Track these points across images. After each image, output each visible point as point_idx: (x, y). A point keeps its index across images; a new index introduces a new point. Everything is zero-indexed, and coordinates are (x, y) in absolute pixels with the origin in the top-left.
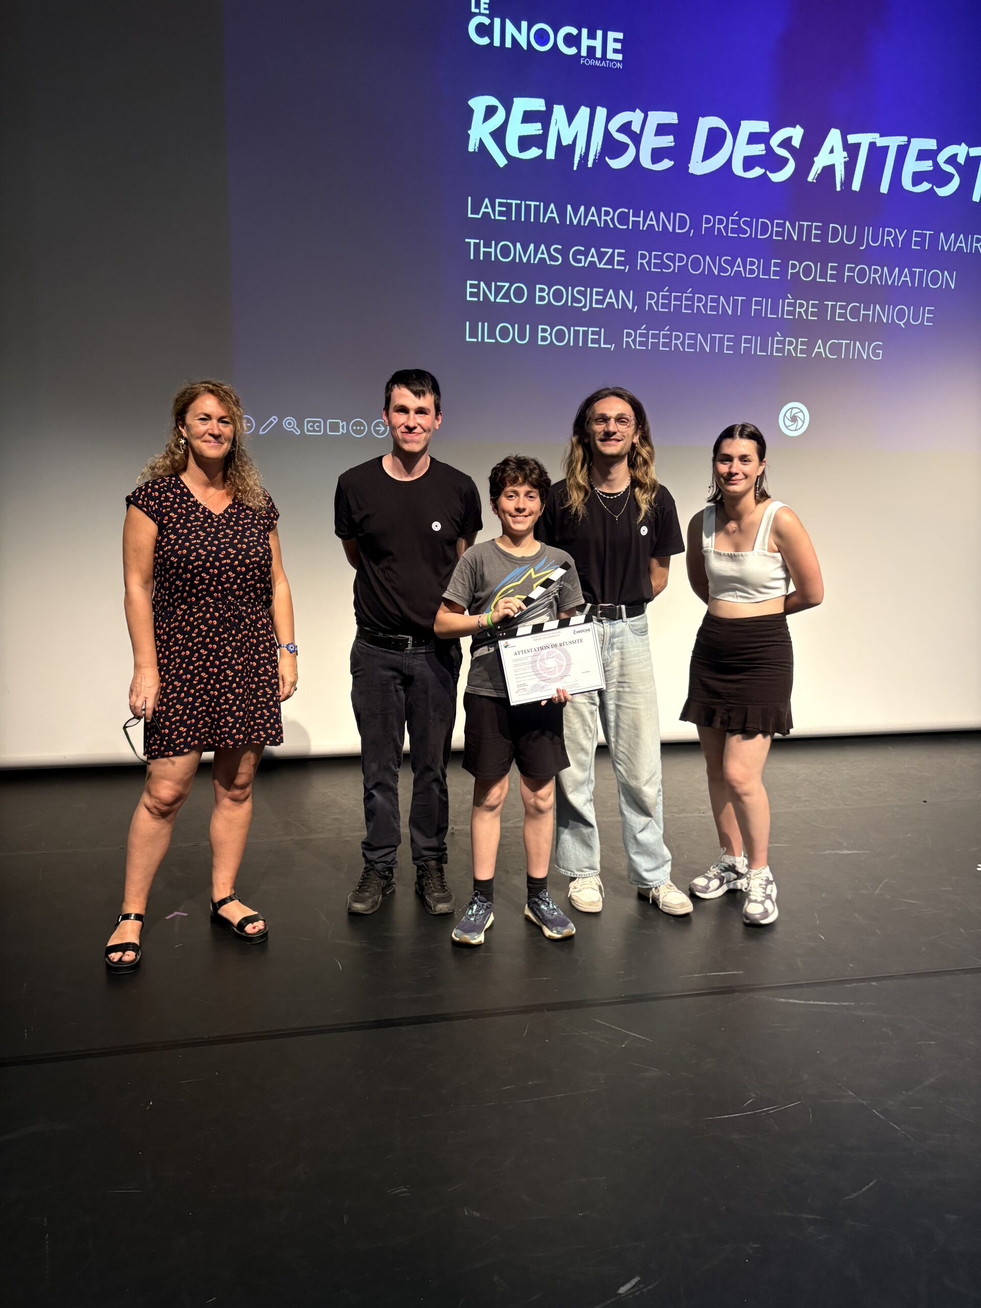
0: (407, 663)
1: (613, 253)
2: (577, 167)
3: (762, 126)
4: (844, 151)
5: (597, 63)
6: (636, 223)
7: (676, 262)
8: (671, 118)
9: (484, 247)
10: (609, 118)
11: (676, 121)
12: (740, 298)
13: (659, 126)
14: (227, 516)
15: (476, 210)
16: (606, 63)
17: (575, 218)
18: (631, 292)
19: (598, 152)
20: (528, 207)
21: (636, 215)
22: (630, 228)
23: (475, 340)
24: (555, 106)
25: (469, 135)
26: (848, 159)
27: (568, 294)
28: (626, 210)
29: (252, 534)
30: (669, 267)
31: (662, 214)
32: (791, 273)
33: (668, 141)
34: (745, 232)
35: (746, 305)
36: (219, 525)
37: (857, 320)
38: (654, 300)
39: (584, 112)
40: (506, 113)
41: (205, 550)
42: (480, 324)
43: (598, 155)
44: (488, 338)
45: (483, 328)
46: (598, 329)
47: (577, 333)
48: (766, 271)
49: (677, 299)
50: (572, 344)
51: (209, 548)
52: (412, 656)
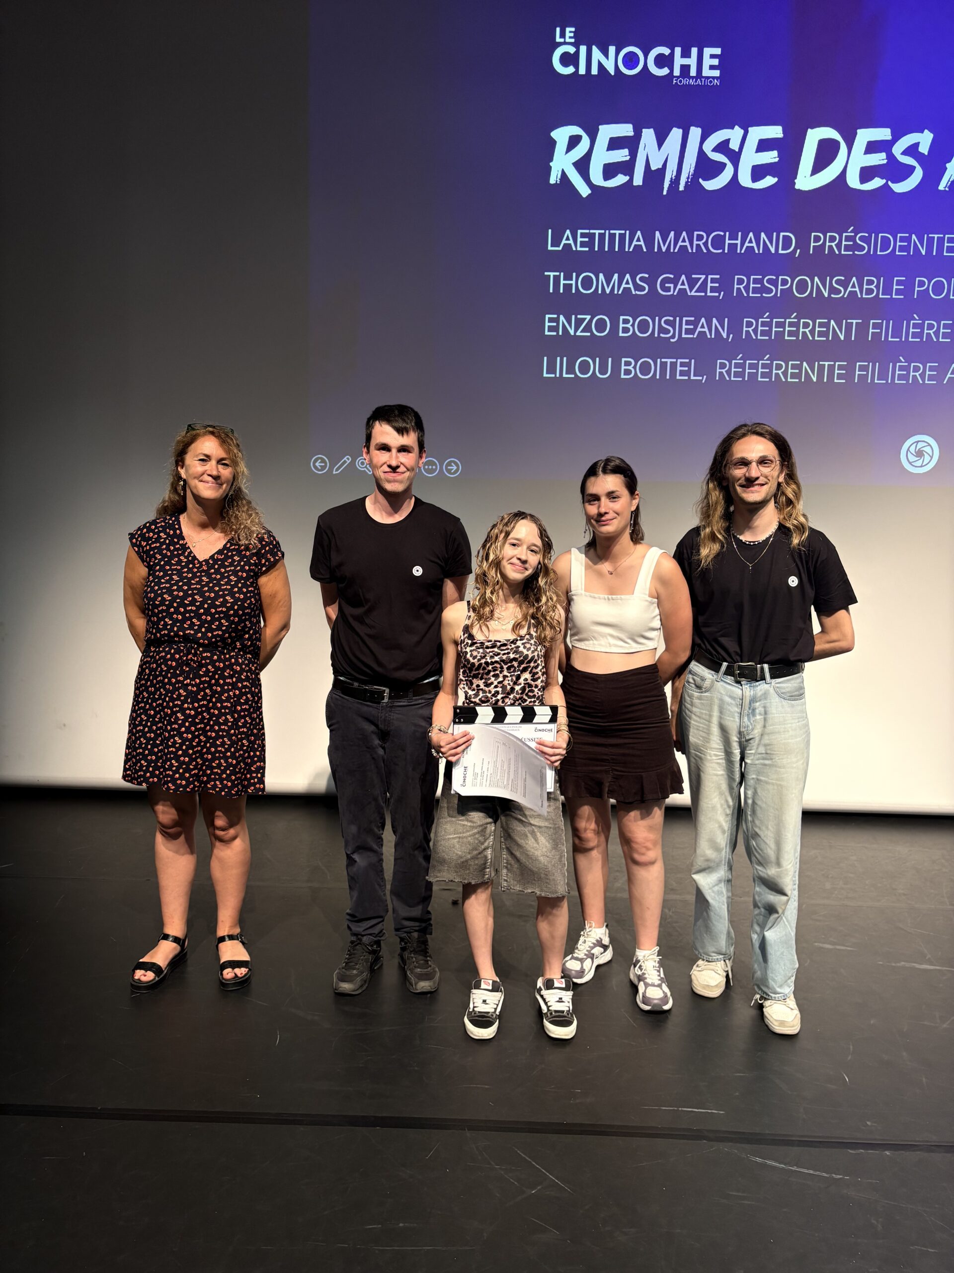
1: (706, 279)
2: (668, 191)
3: (884, 134)
5: (692, 82)
6: (733, 247)
7: (779, 286)
8: (775, 132)
9: (564, 280)
10: (704, 138)
11: (781, 135)
12: (854, 321)
13: (762, 141)
15: (556, 243)
16: (702, 83)
17: (664, 245)
18: (725, 319)
19: (691, 174)
20: (612, 237)
21: (733, 237)
22: (726, 251)
23: (554, 376)
24: (644, 130)
25: (551, 167)
27: (654, 325)
28: (722, 233)
30: (770, 291)
31: (763, 235)
32: (918, 291)
33: (771, 157)
35: (862, 329)
38: (753, 328)
39: (676, 134)
40: (591, 142)
42: (558, 359)
43: (691, 177)
44: (567, 374)
45: (562, 363)
47: (664, 365)
48: (888, 290)
50: (658, 377)
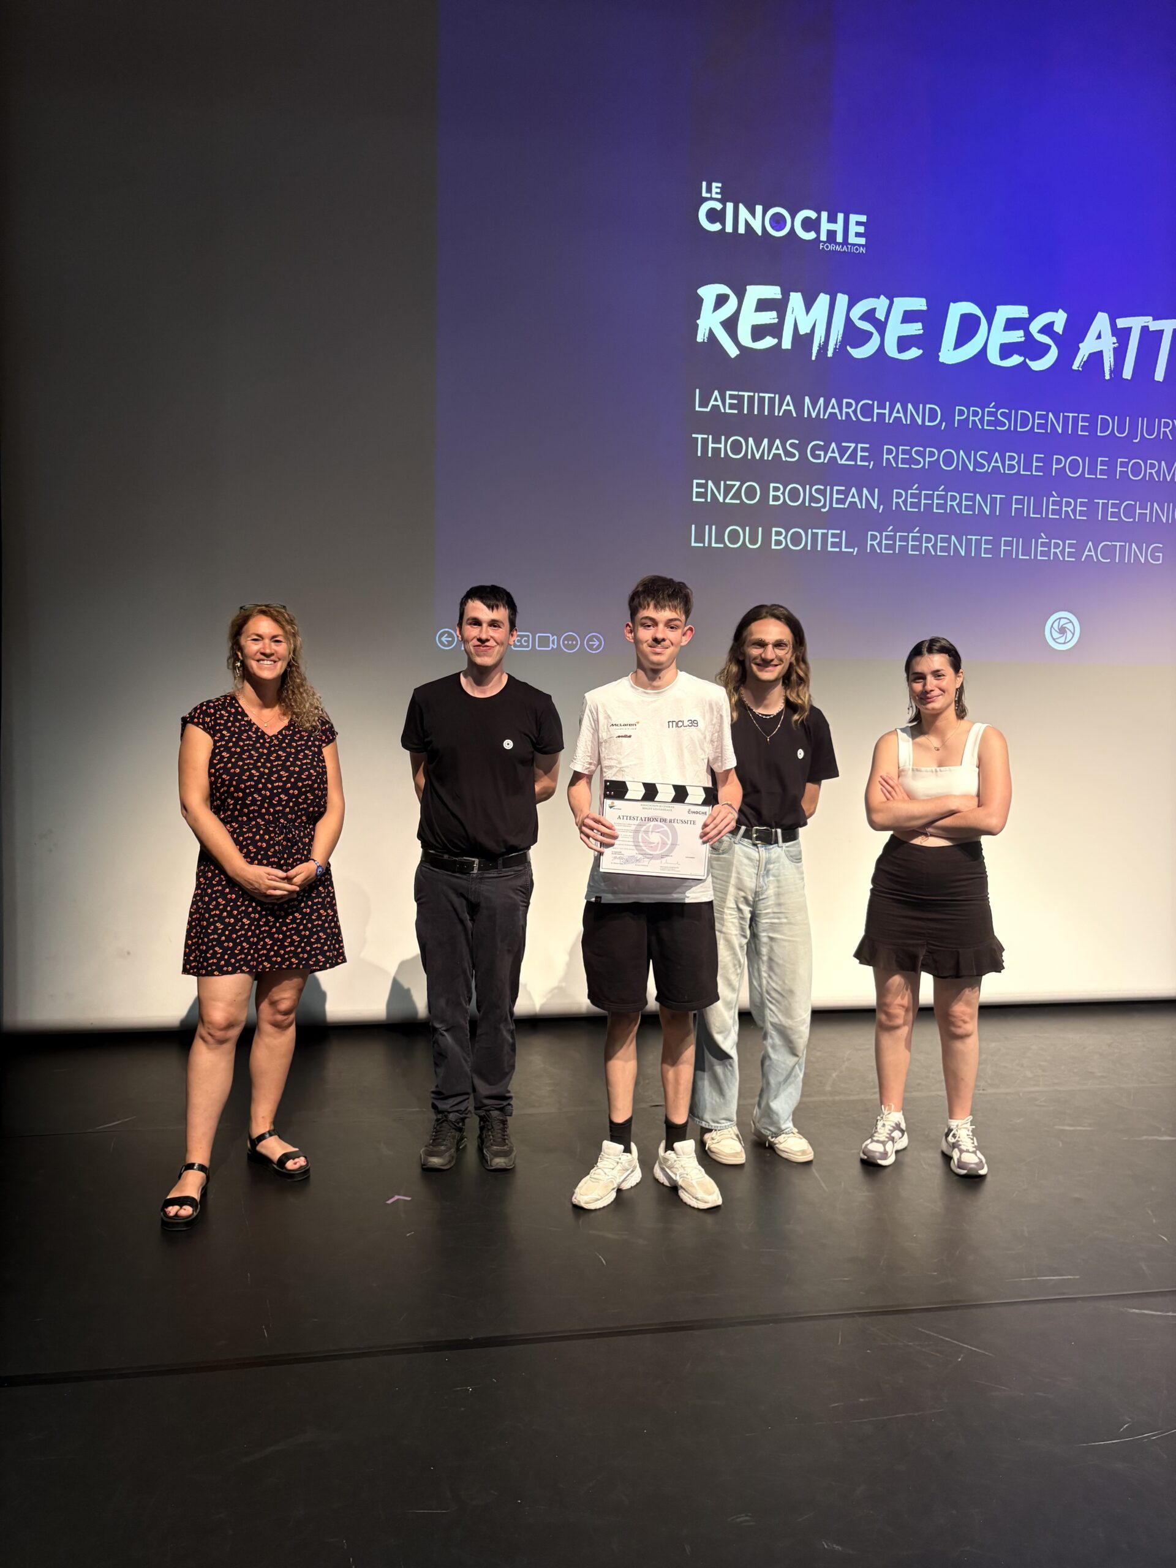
0: (473, 889)
1: (856, 449)
2: (816, 356)
3: (1021, 312)
4: (1113, 336)
5: (838, 248)
6: (881, 416)
7: (926, 458)
8: (920, 304)
9: (713, 443)
10: (850, 306)
11: (924, 307)
12: (998, 496)
13: (906, 312)
14: (281, 737)
15: (703, 404)
16: (848, 249)
17: (814, 411)
18: (876, 490)
19: (838, 341)
20: (761, 400)
21: (882, 406)
22: (875, 420)
23: (701, 545)
24: (791, 294)
25: (698, 325)
26: (1117, 345)
27: (805, 494)
28: (870, 402)
29: (306, 756)
30: (919, 463)
31: (910, 406)
32: (1056, 468)
33: (915, 328)
34: (1004, 425)
35: (1006, 504)
36: (271, 746)
37: (1132, 520)
38: (903, 499)
39: (823, 299)
40: (738, 302)
41: (258, 771)
42: (707, 527)
43: (838, 344)
44: (716, 543)
45: (710, 532)
46: (839, 532)
47: (814, 535)
48: (1028, 466)
49: (927, 497)
50: (809, 548)
51: (262, 769)
52: (479, 880)
